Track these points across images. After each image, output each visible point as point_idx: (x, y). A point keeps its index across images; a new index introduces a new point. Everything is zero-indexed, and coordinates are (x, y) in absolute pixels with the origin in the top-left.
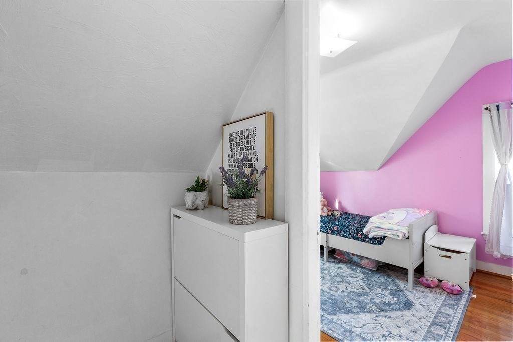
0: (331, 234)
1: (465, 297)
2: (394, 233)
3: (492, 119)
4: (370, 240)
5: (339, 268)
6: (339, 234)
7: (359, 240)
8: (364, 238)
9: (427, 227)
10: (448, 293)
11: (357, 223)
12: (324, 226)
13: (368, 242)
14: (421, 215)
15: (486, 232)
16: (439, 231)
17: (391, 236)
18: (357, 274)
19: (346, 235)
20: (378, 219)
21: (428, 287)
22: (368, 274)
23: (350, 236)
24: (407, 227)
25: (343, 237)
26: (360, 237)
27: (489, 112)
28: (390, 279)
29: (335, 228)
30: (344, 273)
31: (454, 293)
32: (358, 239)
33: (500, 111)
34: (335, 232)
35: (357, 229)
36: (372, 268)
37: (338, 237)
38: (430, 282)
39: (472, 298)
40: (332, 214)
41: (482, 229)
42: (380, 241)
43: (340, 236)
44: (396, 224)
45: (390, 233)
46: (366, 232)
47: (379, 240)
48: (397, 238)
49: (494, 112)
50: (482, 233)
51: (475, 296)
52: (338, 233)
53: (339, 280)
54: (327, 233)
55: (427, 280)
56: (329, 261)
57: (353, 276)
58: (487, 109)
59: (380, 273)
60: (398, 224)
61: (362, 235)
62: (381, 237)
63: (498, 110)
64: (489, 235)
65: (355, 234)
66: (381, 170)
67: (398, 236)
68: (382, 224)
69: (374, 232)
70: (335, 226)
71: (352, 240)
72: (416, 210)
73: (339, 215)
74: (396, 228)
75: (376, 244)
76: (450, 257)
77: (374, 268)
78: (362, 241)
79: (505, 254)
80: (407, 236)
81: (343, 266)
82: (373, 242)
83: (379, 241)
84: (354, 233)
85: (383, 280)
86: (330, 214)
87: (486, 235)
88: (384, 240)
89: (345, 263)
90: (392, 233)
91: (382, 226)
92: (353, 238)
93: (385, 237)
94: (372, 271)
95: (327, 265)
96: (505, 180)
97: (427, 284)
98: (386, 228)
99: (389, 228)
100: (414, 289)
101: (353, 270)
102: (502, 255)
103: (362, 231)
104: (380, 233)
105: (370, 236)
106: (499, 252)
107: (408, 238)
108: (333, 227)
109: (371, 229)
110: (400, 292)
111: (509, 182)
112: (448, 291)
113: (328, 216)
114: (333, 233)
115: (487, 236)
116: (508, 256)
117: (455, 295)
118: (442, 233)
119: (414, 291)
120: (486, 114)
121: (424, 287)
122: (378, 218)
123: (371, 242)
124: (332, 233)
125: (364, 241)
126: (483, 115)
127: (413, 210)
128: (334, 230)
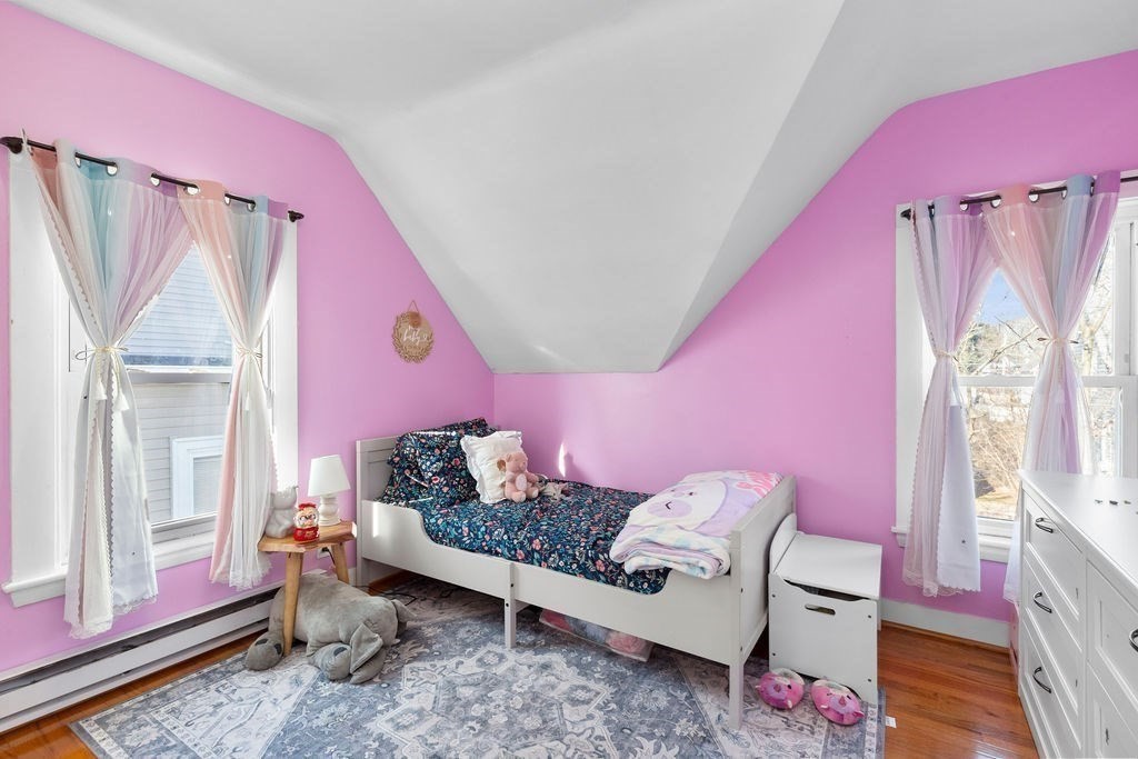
0: (523, 561)
1: (872, 726)
2: (692, 560)
3: (918, 238)
4: (630, 578)
5: (545, 667)
6: (546, 560)
7: (598, 580)
8: (613, 574)
9: (774, 526)
10: (830, 721)
11: (600, 521)
12: (505, 537)
13: (623, 585)
14: (759, 491)
15: (902, 525)
16: (798, 529)
17: (683, 569)
18: (591, 684)
19: (566, 564)
20: (652, 513)
21: (780, 707)
22: (623, 677)
23: (574, 566)
24: (726, 537)
25: (556, 569)
26: (603, 569)
27: (912, 220)
28: (682, 690)
29: (536, 545)
30: (553, 687)
31: (846, 722)
32: (595, 576)
33: (936, 218)
34: (536, 556)
35: (595, 543)
36: (635, 653)
37: (544, 570)
38: (784, 694)
39: (888, 729)
40: (540, 493)
41: (892, 516)
42: (655, 582)
43: (549, 567)
44: (695, 530)
45: (680, 559)
46: (620, 556)
47: (653, 577)
48: (697, 573)
49: (923, 221)
50: (894, 529)
51: (892, 722)
52: (543, 560)
53: (531, 722)
54: (514, 558)
55: (778, 688)
56: (518, 644)
57: (581, 695)
58: (906, 214)
59: (656, 670)
60: (702, 530)
61: (608, 562)
62: (657, 571)
63: (932, 216)
64: (912, 535)
65: (590, 562)
66: (666, 370)
67: (702, 568)
68: (661, 529)
69: (640, 554)
70: (537, 537)
71: (580, 580)
72: (748, 479)
73: (558, 495)
74: (697, 541)
75: (645, 592)
76: (832, 612)
77: (641, 655)
78: (606, 582)
79: (947, 585)
80: (725, 567)
81: (556, 658)
82: (636, 584)
83: (650, 581)
84: (587, 558)
85: (662, 700)
86: (535, 493)
87: (904, 535)
88: (665, 578)
89: (565, 643)
90: (686, 560)
91: (659, 540)
92: (584, 572)
93: (667, 571)
94: (636, 665)
95: (512, 657)
96: (946, 397)
97: (777, 701)
98: (672, 543)
99: (678, 544)
100: (743, 722)
101: (584, 670)
102: (942, 588)
103: (606, 550)
104: (653, 560)
105: (629, 568)
106: (935, 581)
107: (729, 573)
108: (531, 541)
109: (630, 545)
110: (706, 745)
111: (954, 402)
112: (831, 716)
113: (529, 499)
114: (528, 558)
115: (907, 538)
116: (953, 590)
117: (846, 726)
118: (806, 533)
119: (743, 733)
120: (903, 229)
121: (769, 710)
122: (651, 511)
123: (632, 585)
124: (526, 557)
125: (614, 583)
126: (897, 230)
127: (739, 477)
128: (534, 550)
